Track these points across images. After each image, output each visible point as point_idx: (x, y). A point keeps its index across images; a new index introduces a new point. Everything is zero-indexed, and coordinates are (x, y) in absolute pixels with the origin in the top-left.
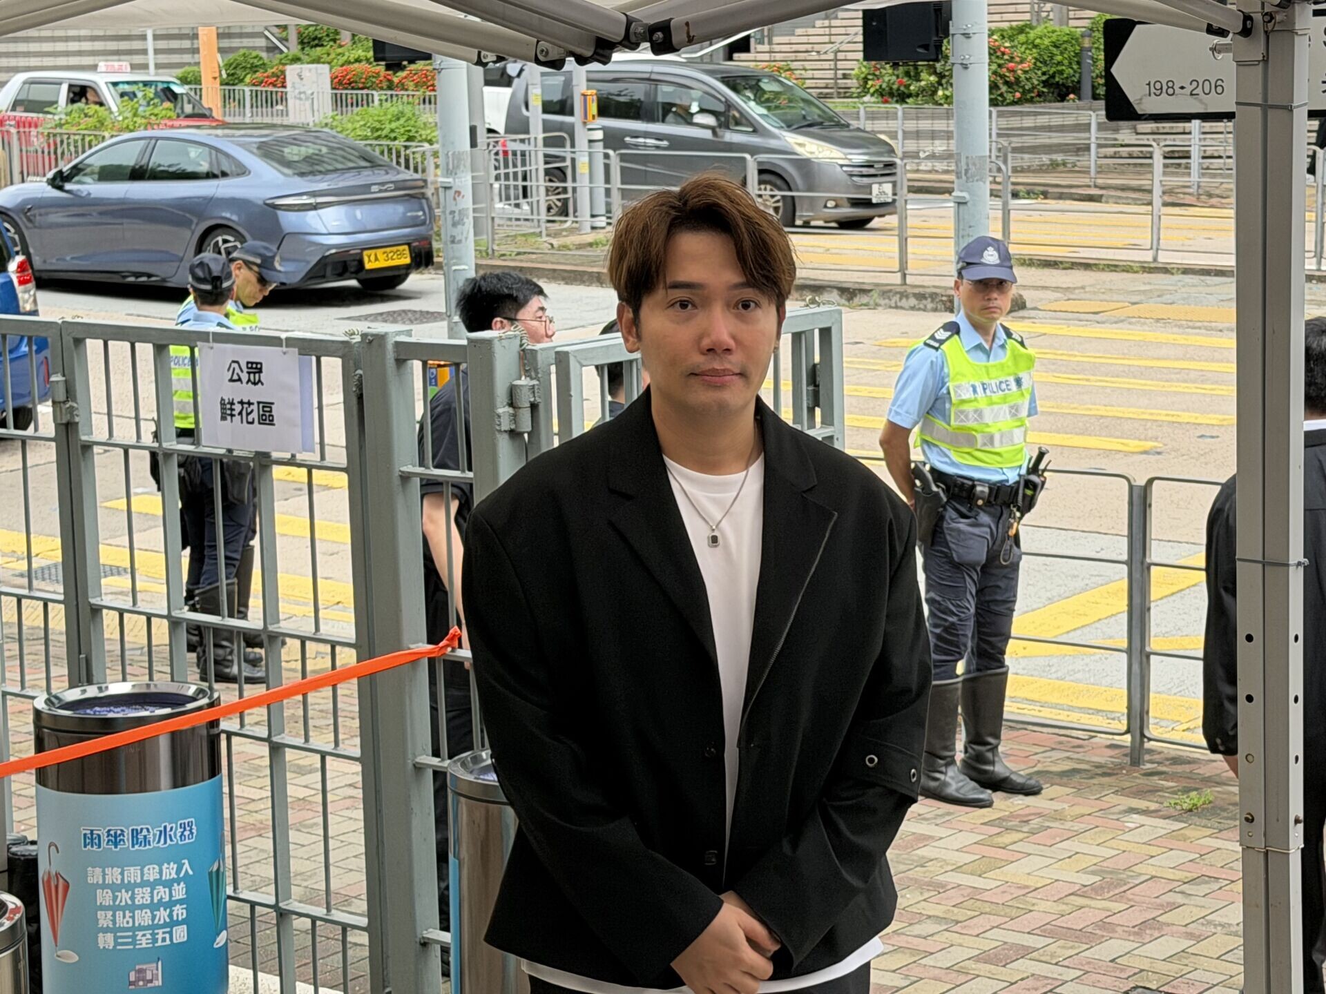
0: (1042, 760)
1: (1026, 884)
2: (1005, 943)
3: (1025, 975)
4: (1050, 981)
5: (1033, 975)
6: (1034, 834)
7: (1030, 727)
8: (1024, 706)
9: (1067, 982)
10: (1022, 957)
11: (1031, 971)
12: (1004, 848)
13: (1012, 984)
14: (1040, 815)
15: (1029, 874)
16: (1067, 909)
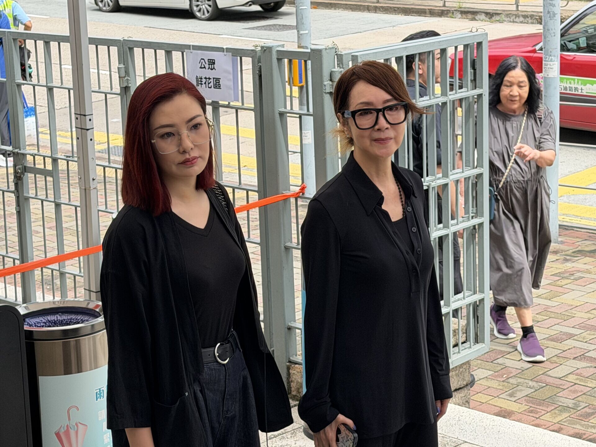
0: (581, 245)
2: (561, 332)
3: (570, 347)
4: (582, 350)
5: (574, 347)
6: (577, 280)
7: (575, 229)
8: (573, 218)
9: (591, 351)
10: (569, 339)
11: (573, 345)
12: (561, 287)
13: (564, 351)
14: (579, 271)
15: (573, 299)
16: (592, 316)
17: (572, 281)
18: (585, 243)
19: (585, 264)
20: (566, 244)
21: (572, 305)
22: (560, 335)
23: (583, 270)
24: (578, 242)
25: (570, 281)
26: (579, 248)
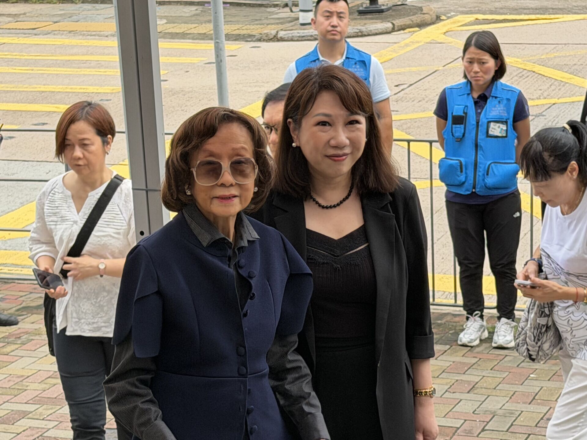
0: (25, 300)
1: (22, 374)
2: (12, 411)
3: (25, 428)
4: (40, 430)
5: (30, 427)
6: (25, 344)
7: (16, 281)
8: (12, 268)
9: (50, 429)
10: (23, 418)
11: (29, 425)
12: (7, 355)
13: (18, 434)
14: (27, 333)
15: (23, 368)
16: (47, 386)
17: (19, 345)
18: (30, 298)
19: (33, 323)
20: (8, 300)
21: (22, 376)
22: (12, 414)
23: (31, 330)
24: (21, 297)
25: (17, 346)
26: (24, 305)
